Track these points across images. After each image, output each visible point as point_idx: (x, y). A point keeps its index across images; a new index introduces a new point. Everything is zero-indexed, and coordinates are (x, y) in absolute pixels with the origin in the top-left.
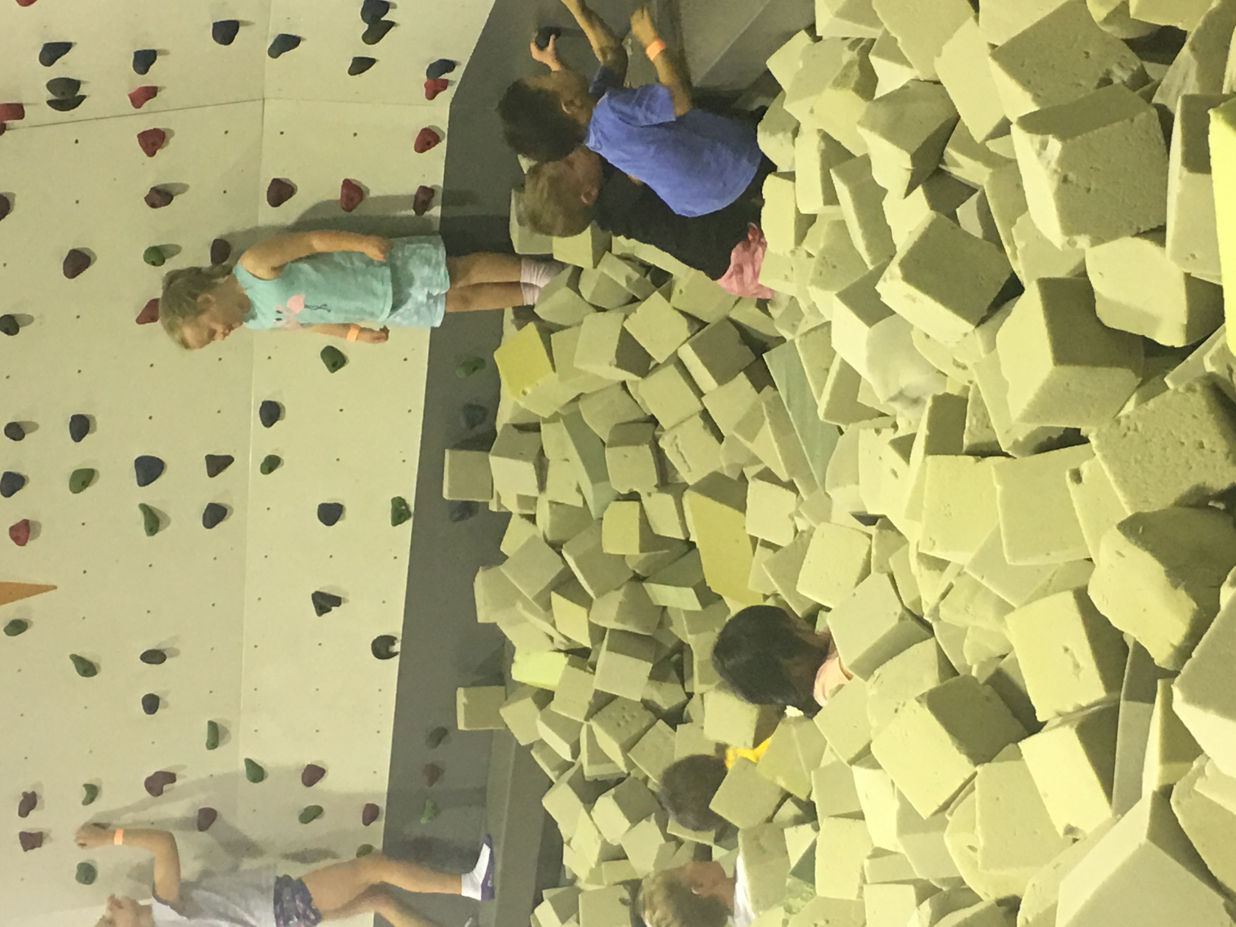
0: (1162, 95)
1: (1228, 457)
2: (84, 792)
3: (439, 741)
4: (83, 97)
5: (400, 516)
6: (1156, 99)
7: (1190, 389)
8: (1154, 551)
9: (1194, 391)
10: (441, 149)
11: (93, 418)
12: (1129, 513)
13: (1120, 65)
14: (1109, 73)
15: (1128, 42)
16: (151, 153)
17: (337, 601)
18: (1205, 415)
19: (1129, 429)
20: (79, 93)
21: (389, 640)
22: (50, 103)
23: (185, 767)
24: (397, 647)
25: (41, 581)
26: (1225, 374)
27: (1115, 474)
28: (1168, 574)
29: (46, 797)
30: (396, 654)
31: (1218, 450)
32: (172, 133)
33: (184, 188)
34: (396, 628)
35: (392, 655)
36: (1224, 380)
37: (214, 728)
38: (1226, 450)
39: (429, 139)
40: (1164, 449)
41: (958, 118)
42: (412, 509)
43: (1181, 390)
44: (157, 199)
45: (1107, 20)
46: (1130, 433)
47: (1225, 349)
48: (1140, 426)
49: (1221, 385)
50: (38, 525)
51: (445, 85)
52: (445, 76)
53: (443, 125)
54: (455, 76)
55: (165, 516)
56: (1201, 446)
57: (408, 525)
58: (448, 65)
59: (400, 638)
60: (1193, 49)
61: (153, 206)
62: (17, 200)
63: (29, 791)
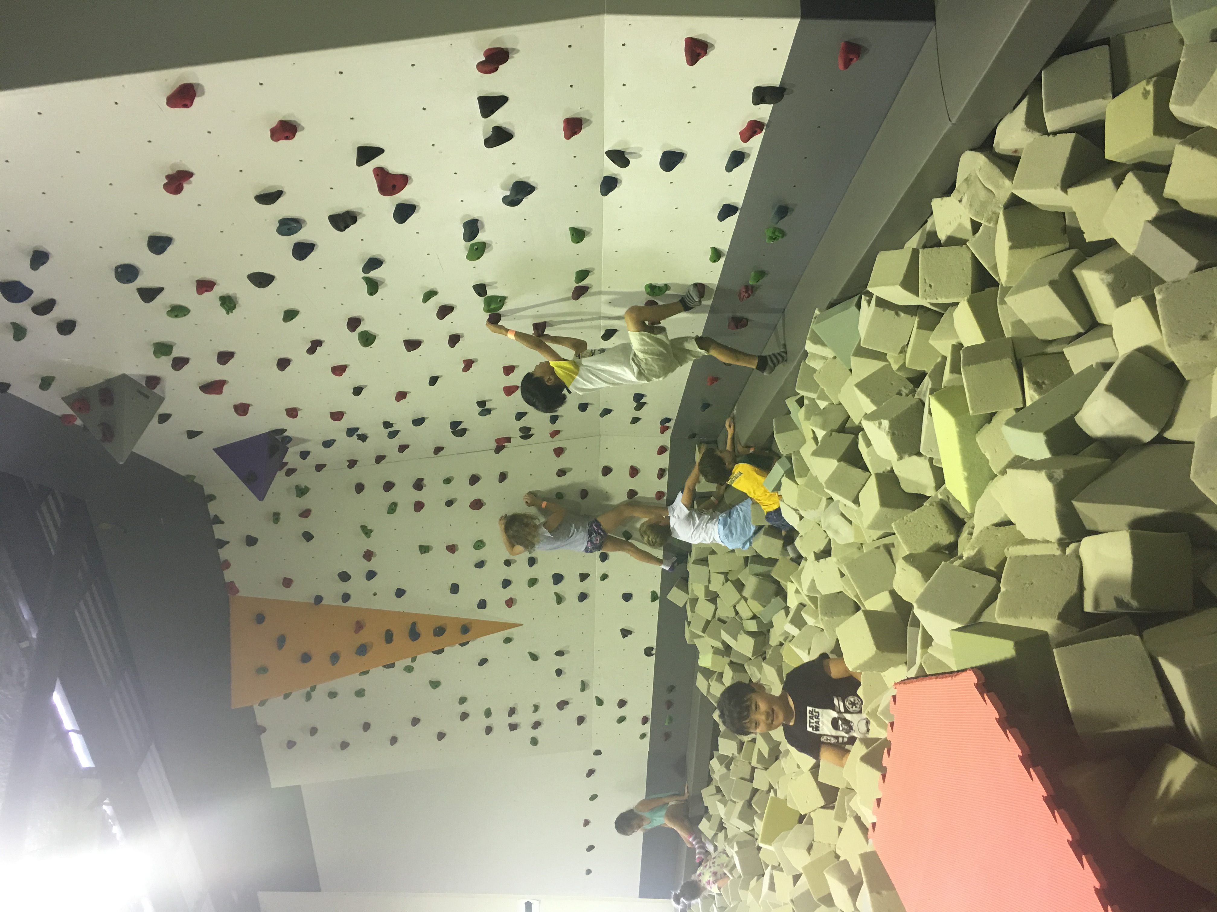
0: (918, 394)
1: (948, 532)
2: (533, 708)
3: (671, 690)
4: (532, 435)
5: (654, 598)
6: (916, 396)
7: (931, 505)
8: (917, 568)
9: (933, 505)
10: (667, 454)
11: (537, 558)
12: (908, 553)
13: (905, 387)
14: (900, 390)
15: (909, 379)
16: (558, 456)
17: (630, 632)
18: (938, 515)
19: (907, 521)
20: (531, 433)
21: (651, 649)
22: (521, 437)
23: (572, 699)
24: (654, 652)
25: (518, 622)
26: (946, 499)
27: (902, 539)
28: (923, 576)
29: (519, 709)
30: (653, 654)
31: (944, 529)
32: (566, 449)
33: (571, 469)
34: (653, 644)
35: (652, 655)
36: (944, 501)
37: (583, 683)
38: (947, 529)
39: (663, 450)
40: (922, 528)
41: (849, 417)
42: (659, 596)
43: (928, 505)
44: (560, 474)
45: (899, 369)
46: (908, 523)
47: (946, 489)
48: (912, 520)
49: (945, 504)
50: (516, 600)
51: (667, 428)
52: (667, 424)
53: (668, 444)
54: (671, 424)
55: (564, 597)
56: (937, 527)
57: (658, 602)
58: (668, 420)
59: (655, 648)
60: (930, 377)
61: (559, 476)
62: (509, 474)
63: (512, 706)
